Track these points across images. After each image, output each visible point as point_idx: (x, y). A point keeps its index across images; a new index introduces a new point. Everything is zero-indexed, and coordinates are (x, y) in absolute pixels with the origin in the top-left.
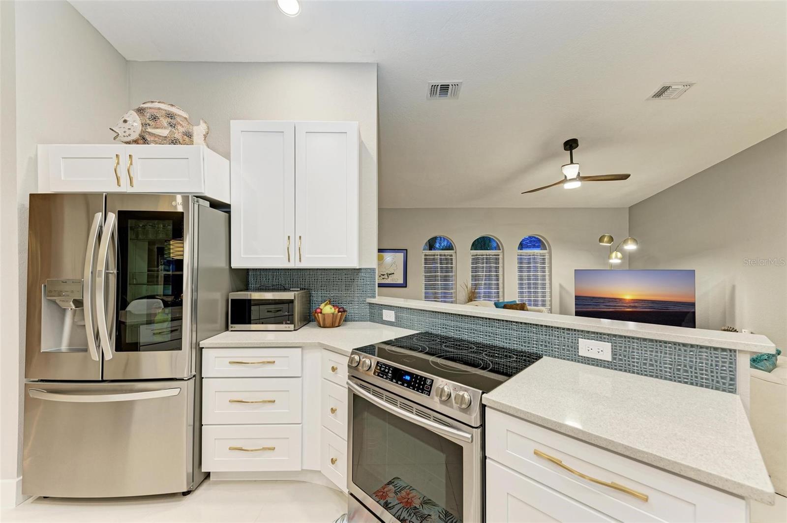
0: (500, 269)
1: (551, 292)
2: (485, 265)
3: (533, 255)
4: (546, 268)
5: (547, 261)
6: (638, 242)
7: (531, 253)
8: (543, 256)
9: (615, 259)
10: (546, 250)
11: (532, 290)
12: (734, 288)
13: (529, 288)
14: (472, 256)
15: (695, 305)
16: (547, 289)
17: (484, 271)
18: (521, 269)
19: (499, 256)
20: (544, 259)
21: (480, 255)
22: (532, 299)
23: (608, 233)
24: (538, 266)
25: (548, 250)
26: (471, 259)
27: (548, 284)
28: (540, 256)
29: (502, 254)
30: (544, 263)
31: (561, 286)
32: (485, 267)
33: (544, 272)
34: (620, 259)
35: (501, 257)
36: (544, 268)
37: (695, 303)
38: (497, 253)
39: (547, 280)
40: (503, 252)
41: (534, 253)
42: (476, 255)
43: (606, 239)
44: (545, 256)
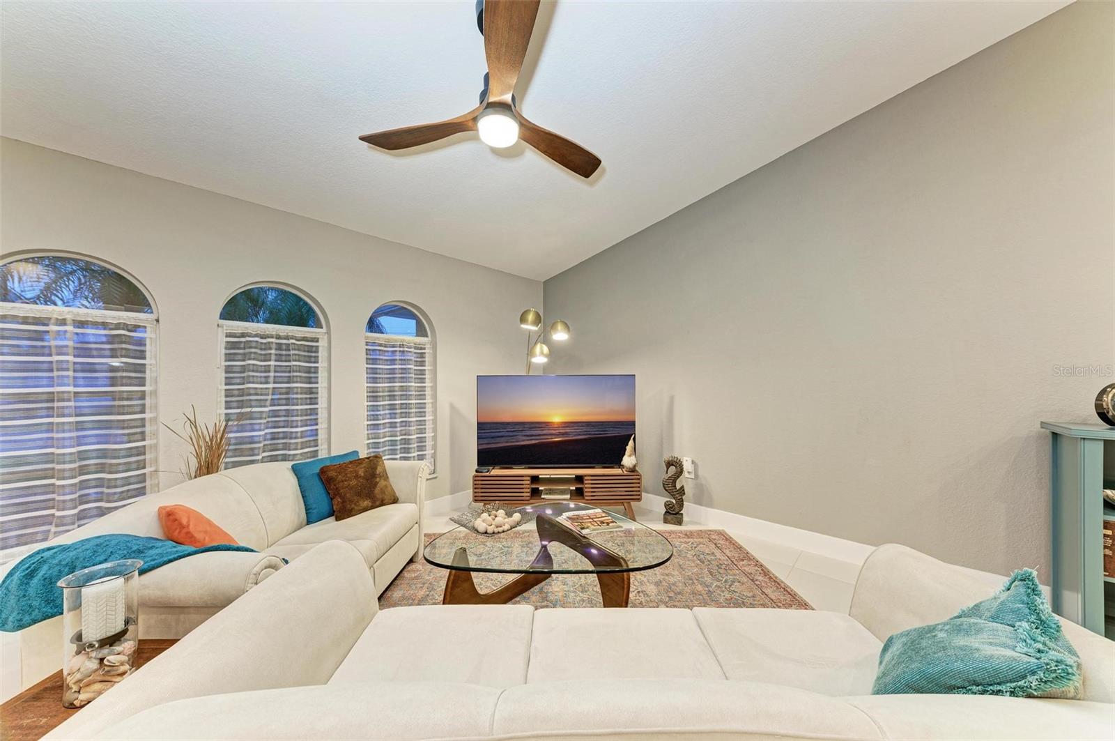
0: (320, 375)
1: (435, 421)
2: (272, 363)
3: (400, 346)
4: (427, 372)
5: (428, 359)
6: (571, 329)
7: (396, 341)
8: (421, 349)
9: (540, 357)
10: (427, 337)
11: (398, 420)
12: (672, 399)
13: (393, 416)
14: (228, 335)
15: (635, 425)
16: (427, 415)
17: (271, 380)
18: (373, 376)
19: (317, 341)
20: (422, 355)
21: (256, 336)
22: (399, 438)
23: (533, 308)
24: (410, 369)
25: (430, 339)
26: (223, 345)
27: (430, 405)
28: (415, 348)
29: (326, 337)
30: (422, 363)
31: (452, 407)
32: (272, 369)
33: (422, 380)
34: (546, 356)
35: (322, 344)
36: (422, 372)
37: (635, 422)
38: (314, 336)
39: (427, 397)
40: (328, 333)
41: (404, 341)
42: (243, 335)
43: (531, 317)
44: (424, 349)
